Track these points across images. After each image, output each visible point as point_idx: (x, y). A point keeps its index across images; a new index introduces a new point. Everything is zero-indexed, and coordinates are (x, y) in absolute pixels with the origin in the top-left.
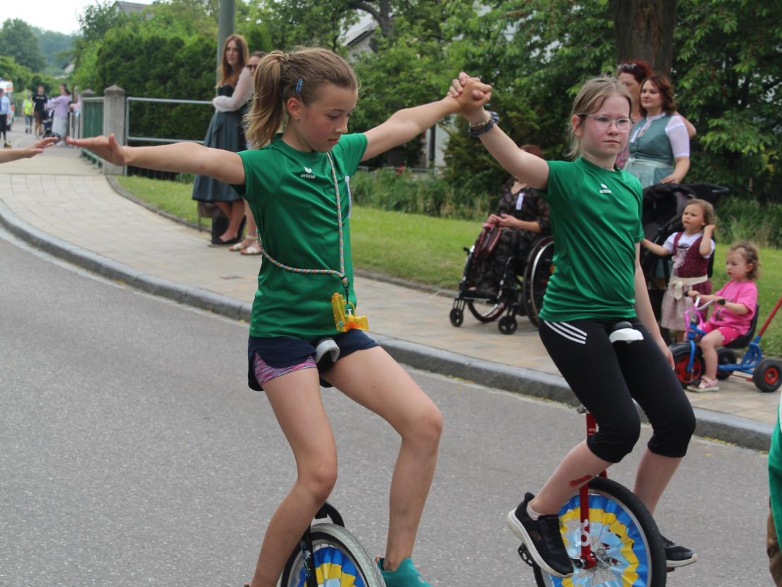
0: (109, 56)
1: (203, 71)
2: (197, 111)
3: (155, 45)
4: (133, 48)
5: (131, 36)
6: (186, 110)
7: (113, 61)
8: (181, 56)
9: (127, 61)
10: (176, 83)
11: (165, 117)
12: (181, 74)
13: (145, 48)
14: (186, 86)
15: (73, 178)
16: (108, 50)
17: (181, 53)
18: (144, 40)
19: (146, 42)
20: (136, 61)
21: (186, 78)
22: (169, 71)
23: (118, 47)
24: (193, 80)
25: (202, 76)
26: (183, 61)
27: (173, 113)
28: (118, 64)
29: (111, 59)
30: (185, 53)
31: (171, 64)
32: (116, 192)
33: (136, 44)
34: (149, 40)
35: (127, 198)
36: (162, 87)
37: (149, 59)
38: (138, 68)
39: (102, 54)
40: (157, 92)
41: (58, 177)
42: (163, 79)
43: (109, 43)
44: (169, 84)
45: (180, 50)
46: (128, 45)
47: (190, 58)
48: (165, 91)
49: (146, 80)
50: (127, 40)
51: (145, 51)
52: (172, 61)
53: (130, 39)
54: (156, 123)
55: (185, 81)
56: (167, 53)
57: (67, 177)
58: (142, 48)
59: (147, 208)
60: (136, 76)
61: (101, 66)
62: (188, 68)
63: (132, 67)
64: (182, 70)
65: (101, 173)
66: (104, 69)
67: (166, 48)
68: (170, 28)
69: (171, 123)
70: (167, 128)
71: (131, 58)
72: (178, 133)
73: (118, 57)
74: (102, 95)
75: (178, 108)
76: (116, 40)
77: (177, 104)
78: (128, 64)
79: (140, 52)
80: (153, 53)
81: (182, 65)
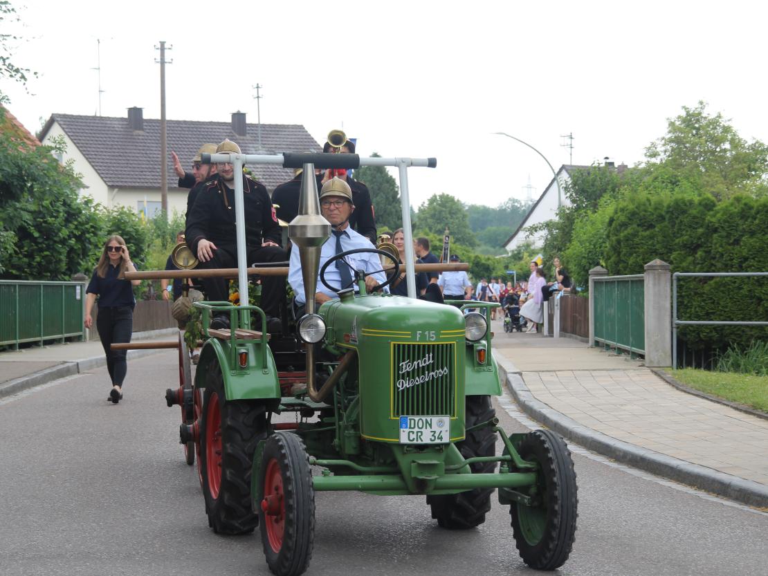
0: (624, 225)
1: (743, 236)
2: (737, 285)
3: (679, 209)
4: (653, 214)
5: (648, 200)
6: (722, 284)
7: (629, 230)
8: (714, 220)
9: (645, 230)
10: (708, 252)
11: (696, 294)
12: (715, 241)
13: (667, 212)
14: (722, 255)
15: (611, 373)
16: (622, 218)
17: (714, 216)
18: (665, 204)
19: (669, 207)
20: (657, 229)
21: (721, 246)
22: (699, 238)
23: (633, 214)
24: (730, 247)
25: (742, 244)
26: (717, 225)
27: (707, 288)
28: (635, 235)
29: (626, 229)
30: (719, 215)
31: (701, 230)
32: (677, 389)
33: (656, 209)
34: (672, 204)
35: (697, 395)
36: (690, 259)
37: (673, 226)
38: (660, 238)
39: (613, 225)
40: (684, 264)
41: (594, 373)
42: (692, 248)
43: (622, 210)
44: (700, 253)
45: (711, 213)
46: (645, 211)
47: (725, 221)
48: (694, 263)
49: (671, 251)
50: (644, 205)
51: (667, 216)
52: (702, 226)
53: (648, 203)
54: (686, 302)
55: (720, 250)
56: (694, 217)
57: (604, 373)
58: (663, 213)
59: (736, 409)
60: (658, 246)
61: (614, 238)
62: (724, 234)
63: (652, 238)
64: (715, 236)
65: (643, 365)
66: (619, 242)
67: (694, 212)
68: (677, 189)
69: (704, 301)
70: (699, 306)
71: (651, 226)
72: (713, 313)
73: (635, 226)
74: (641, 270)
75: (712, 282)
76: (631, 207)
77: (712, 278)
78: (648, 233)
79: (662, 218)
80: (677, 218)
81: (715, 230)
